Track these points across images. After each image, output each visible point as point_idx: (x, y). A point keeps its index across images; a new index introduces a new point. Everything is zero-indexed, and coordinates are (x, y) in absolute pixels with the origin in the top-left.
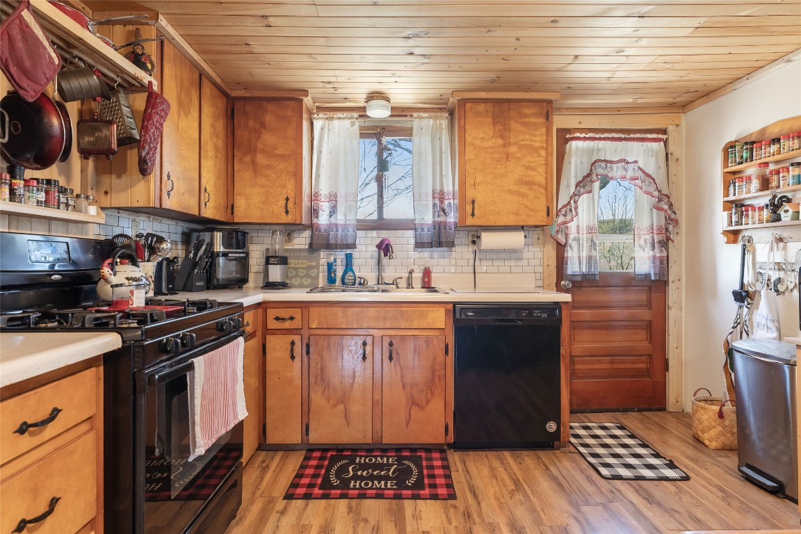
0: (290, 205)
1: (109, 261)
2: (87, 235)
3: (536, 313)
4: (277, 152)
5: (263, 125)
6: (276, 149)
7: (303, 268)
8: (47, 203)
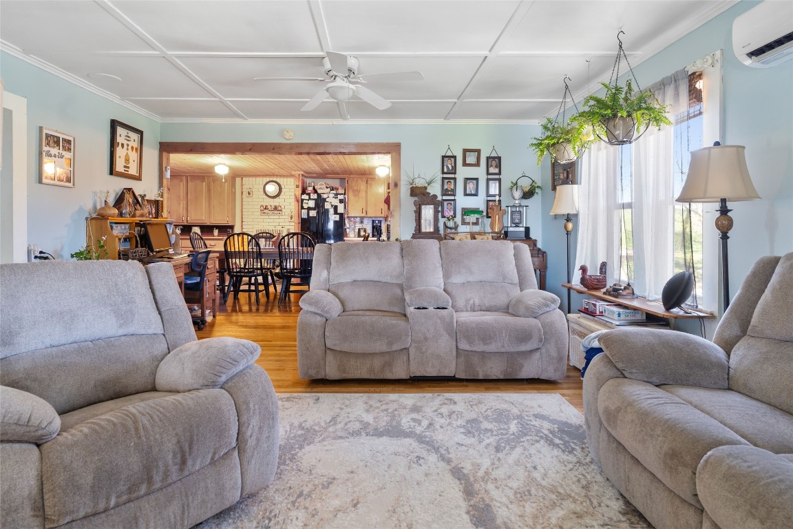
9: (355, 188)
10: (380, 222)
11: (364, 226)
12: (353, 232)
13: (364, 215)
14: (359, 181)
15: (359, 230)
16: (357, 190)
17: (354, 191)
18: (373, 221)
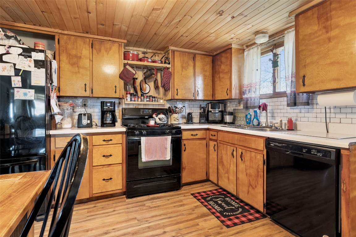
0: (228, 92)
1: (156, 113)
2: (165, 107)
3: (313, 152)
4: (225, 71)
5: (221, 62)
6: (225, 70)
7: (242, 117)
8: (149, 101)
9: (74, 52)
10: (113, 104)
11: (89, 111)
12: (69, 120)
13: (88, 94)
14: (80, 42)
15: (80, 115)
16: (76, 56)
17: (69, 56)
18: (103, 104)
